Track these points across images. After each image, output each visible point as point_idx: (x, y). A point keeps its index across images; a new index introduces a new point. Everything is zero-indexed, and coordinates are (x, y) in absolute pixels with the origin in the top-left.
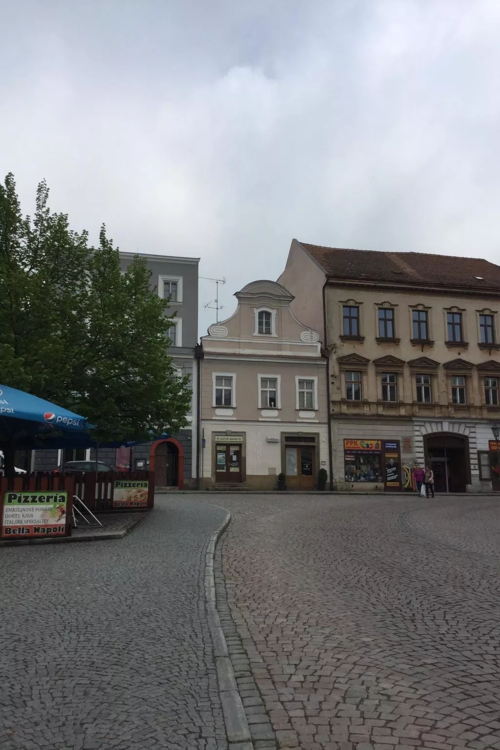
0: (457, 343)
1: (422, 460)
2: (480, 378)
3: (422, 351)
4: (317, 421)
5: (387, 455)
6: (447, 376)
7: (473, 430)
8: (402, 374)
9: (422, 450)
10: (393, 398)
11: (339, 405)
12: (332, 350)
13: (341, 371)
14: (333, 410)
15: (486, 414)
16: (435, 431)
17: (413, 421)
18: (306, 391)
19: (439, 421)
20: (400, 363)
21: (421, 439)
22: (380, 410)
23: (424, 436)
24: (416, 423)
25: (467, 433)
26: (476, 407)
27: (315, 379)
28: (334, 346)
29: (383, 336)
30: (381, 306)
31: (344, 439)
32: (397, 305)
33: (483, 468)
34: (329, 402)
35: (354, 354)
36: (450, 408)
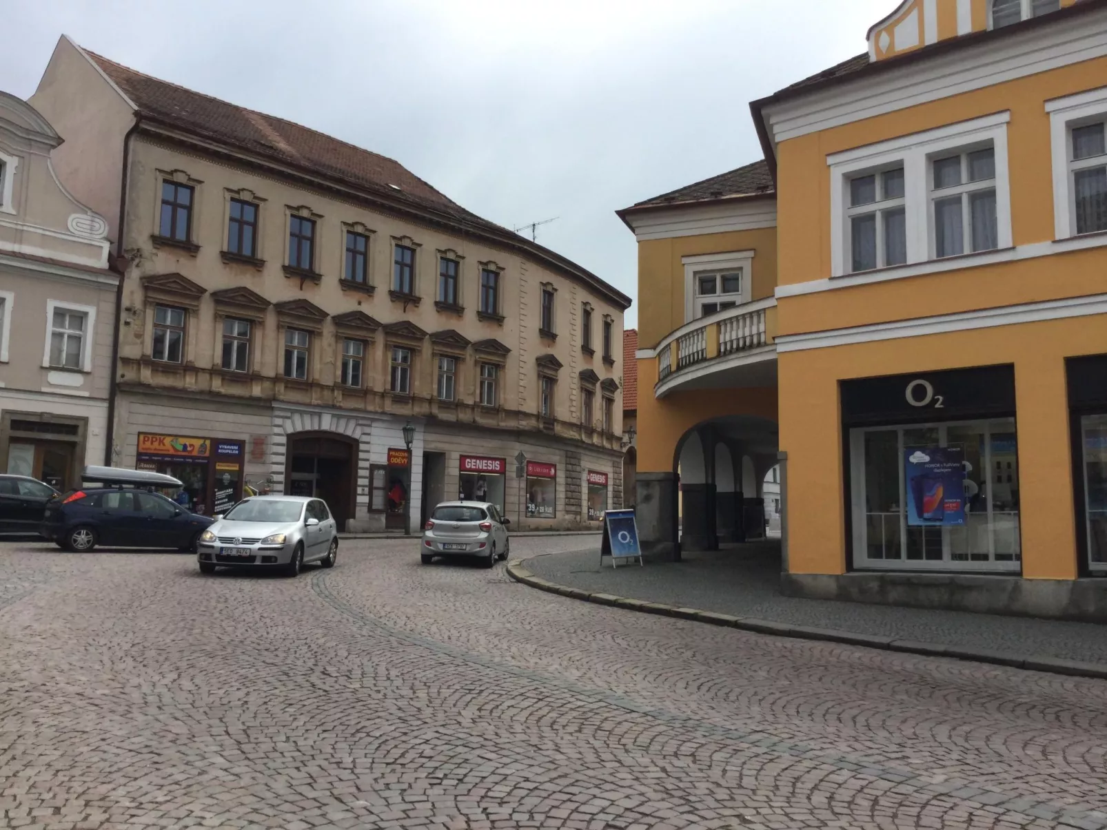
0: (358, 284)
1: (281, 478)
2: (386, 346)
3: (301, 289)
4: (86, 394)
5: (220, 467)
6: (337, 337)
7: (367, 430)
8: (262, 323)
9: (283, 459)
10: (241, 363)
11: (135, 367)
12: (133, 259)
13: (146, 302)
14: (123, 376)
15: (389, 407)
16: (308, 427)
17: (272, 408)
18: (67, 331)
19: (316, 411)
20: (259, 303)
21: (283, 440)
22: (217, 385)
23: (289, 436)
24: (277, 413)
25: (357, 435)
26: (375, 393)
27: (92, 311)
28: (138, 253)
29: (235, 250)
30: (236, 196)
31: (139, 433)
32: (265, 200)
33: (375, 492)
34: (116, 359)
35: (177, 275)
36: (336, 392)
